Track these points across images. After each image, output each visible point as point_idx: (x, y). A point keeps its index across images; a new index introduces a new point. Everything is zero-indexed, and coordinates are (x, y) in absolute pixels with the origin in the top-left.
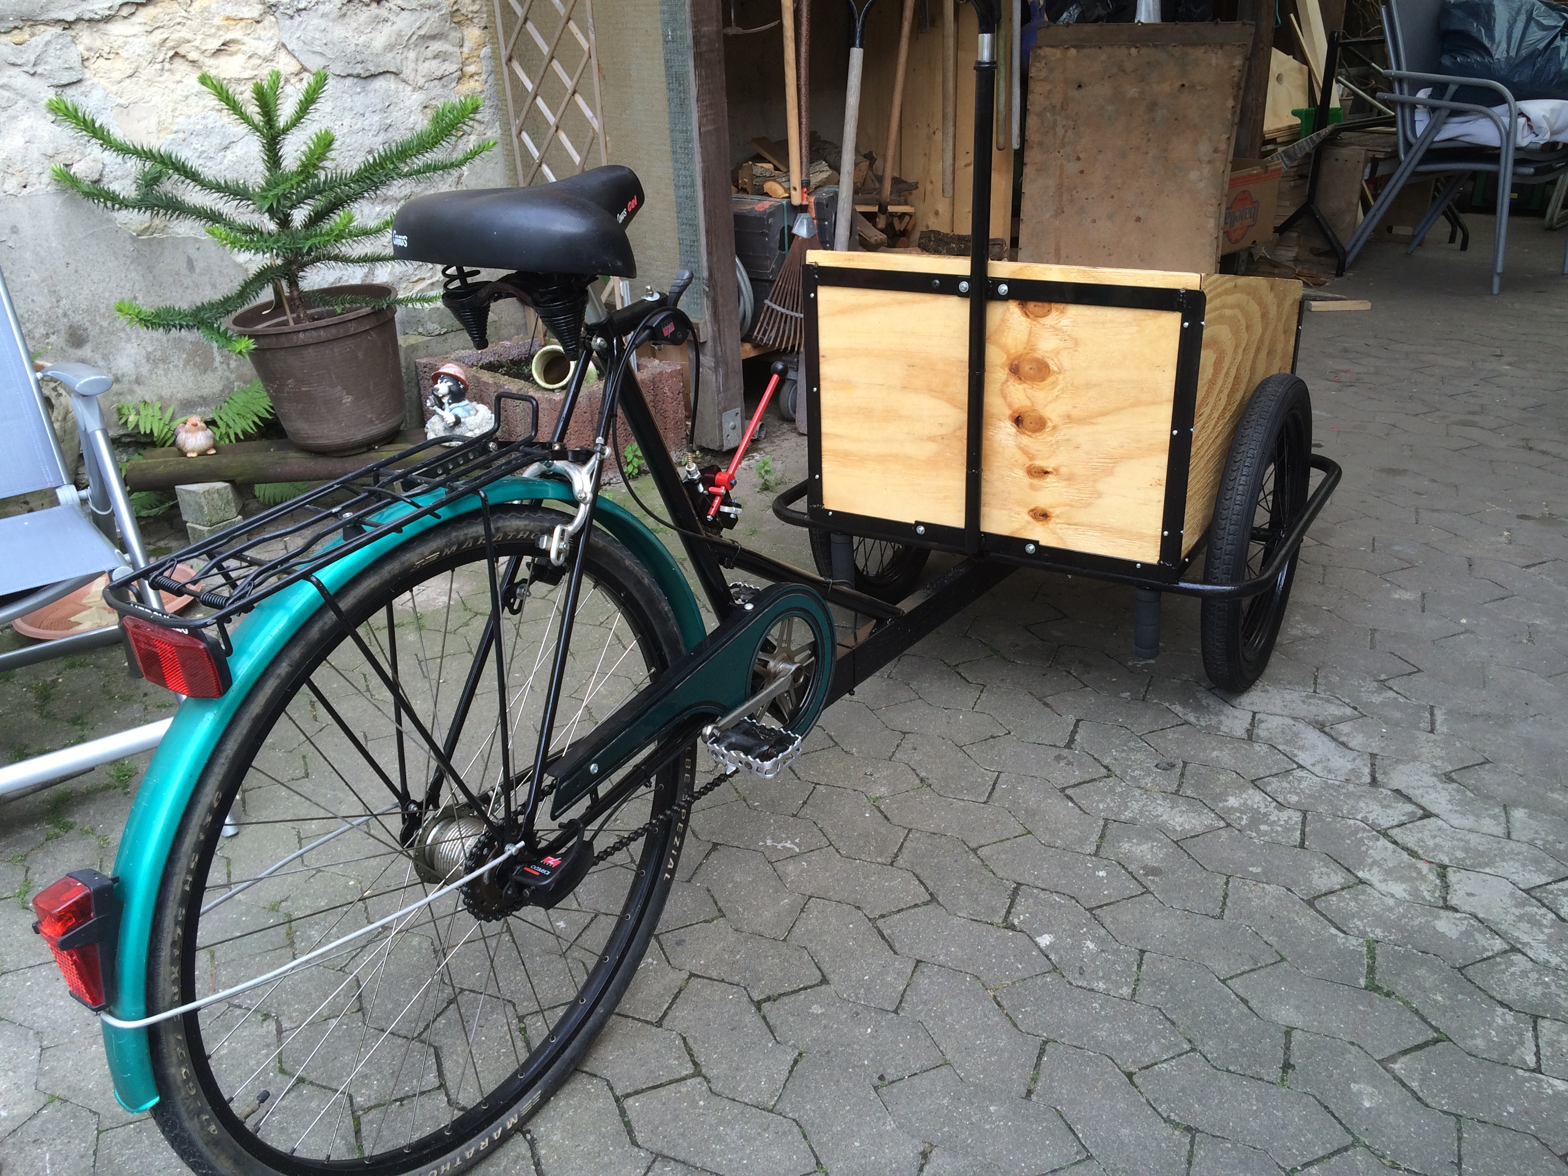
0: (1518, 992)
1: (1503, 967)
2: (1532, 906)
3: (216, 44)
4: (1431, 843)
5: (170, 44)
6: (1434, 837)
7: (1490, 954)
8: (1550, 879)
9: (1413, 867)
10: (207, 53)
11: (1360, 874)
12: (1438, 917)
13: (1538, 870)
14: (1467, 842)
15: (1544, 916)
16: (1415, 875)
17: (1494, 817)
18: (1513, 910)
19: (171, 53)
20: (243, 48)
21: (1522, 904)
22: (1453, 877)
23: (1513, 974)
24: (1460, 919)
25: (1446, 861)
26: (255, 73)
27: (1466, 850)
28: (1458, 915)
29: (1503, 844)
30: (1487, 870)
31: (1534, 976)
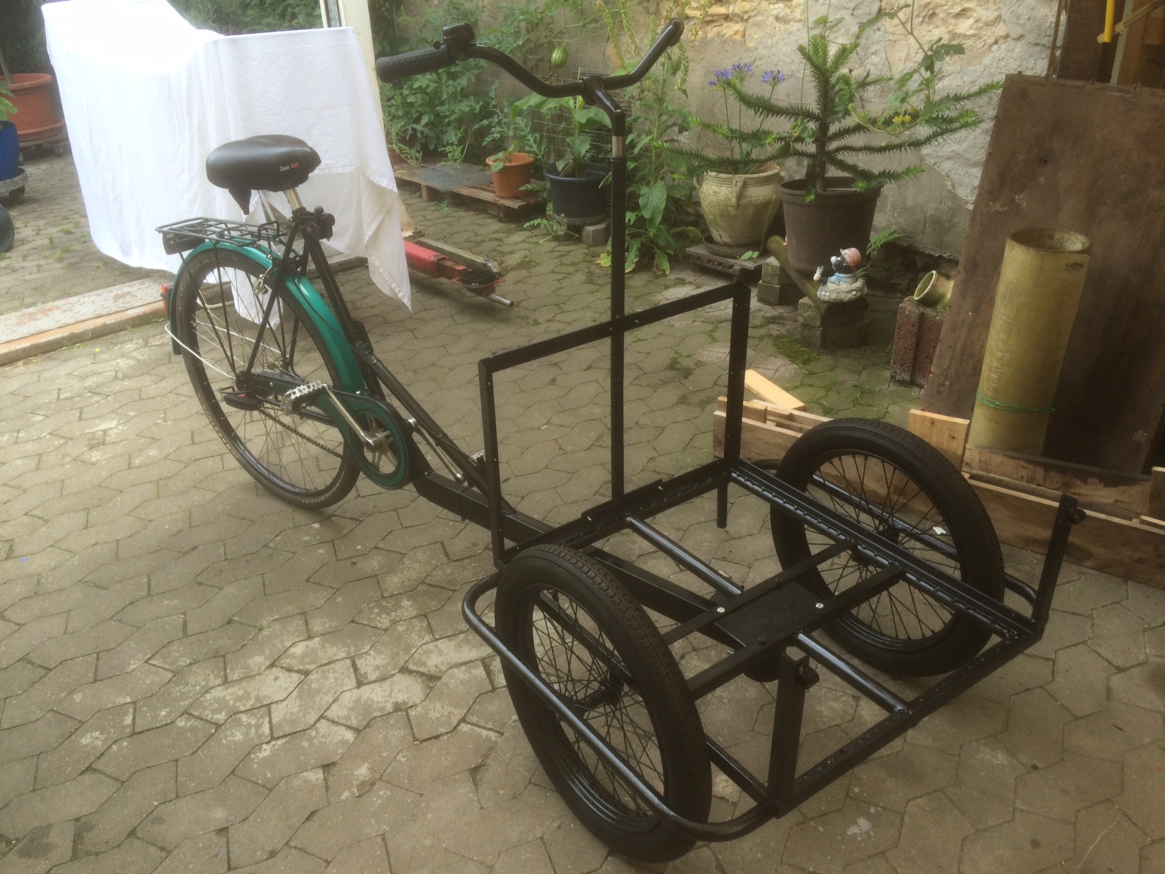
0: (196, 673)
1: (216, 673)
2: (254, 703)
3: (957, 9)
4: (331, 675)
5: (931, 6)
6: (336, 679)
7: (228, 671)
8: (274, 722)
9: (314, 662)
10: (951, 15)
11: (317, 639)
12: (266, 659)
13: (284, 719)
14: (325, 694)
15: (245, 705)
16: (307, 661)
17: (347, 717)
18: (255, 692)
19: (931, 12)
20: (975, 14)
21: (258, 698)
22: (295, 677)
23: (209, 675)
24: (260, 668)
25: (310, 677)
26: (976, 32)
27: (318, 691)
28: (263, 668)
29: (317, 711)
30: (295, 694)
31: (203, 683)
